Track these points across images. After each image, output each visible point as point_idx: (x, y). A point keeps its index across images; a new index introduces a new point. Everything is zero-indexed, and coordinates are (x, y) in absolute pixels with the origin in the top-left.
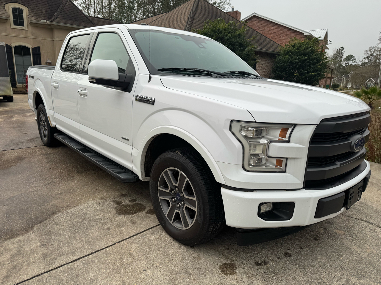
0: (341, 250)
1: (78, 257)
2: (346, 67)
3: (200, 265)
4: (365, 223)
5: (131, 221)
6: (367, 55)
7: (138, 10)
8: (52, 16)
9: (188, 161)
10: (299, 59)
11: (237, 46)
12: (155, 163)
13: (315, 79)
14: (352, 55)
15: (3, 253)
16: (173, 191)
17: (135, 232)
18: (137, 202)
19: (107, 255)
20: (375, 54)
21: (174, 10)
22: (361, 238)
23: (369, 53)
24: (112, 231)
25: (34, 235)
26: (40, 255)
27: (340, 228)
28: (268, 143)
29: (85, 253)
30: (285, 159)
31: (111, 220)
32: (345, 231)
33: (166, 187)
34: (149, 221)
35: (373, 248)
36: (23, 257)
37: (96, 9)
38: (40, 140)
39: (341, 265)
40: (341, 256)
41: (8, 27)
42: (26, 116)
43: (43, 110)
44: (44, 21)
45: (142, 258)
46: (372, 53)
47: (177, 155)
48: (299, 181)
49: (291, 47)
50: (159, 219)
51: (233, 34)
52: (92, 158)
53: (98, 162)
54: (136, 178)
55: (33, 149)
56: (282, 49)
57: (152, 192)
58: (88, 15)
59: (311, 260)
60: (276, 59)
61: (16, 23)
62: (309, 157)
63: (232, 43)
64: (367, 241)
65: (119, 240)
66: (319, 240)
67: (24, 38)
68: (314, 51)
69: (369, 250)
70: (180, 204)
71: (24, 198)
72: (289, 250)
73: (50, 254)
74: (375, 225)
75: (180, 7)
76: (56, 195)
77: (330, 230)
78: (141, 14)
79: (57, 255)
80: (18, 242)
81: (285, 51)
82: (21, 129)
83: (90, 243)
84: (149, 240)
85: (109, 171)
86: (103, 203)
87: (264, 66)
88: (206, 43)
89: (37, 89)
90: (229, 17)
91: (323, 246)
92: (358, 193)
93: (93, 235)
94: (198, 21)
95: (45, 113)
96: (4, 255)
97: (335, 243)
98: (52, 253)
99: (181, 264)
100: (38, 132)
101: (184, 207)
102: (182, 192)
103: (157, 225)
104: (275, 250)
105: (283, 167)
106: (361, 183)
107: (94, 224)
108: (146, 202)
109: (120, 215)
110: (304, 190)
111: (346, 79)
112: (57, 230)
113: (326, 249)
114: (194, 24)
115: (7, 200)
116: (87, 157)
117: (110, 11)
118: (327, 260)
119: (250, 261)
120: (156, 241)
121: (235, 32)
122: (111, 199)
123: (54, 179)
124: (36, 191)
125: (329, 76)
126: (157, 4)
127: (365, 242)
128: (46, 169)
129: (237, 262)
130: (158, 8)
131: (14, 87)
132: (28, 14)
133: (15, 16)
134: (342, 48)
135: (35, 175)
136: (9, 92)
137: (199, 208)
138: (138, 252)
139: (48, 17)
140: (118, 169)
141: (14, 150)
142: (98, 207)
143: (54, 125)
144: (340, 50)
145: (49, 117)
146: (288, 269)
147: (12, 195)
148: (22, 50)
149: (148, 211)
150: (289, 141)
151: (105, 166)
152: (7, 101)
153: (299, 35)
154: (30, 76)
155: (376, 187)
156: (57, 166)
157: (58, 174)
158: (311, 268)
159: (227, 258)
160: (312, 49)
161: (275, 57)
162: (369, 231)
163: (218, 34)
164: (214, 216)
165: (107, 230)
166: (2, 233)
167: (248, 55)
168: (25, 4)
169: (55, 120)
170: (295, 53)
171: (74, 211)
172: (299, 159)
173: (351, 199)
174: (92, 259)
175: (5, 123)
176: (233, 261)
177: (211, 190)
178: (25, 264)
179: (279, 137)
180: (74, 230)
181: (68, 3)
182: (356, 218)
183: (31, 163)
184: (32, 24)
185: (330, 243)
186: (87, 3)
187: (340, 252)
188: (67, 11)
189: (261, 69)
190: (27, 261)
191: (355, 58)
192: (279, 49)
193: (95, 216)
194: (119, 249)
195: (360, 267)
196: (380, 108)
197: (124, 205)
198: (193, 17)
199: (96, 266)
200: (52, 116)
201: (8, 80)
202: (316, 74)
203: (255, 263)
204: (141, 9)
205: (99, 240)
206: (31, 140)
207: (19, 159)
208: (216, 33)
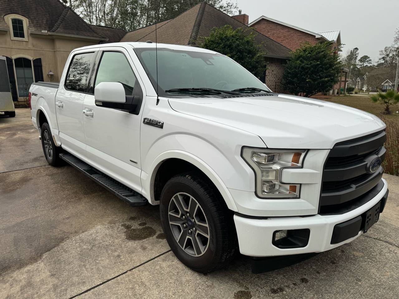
0: (359, 274)
1: (89, 288)
2: (361, 68)
3: (214, 294)
4: (384, 243)
5: (142, 246)
6: (383, 56)
7: (141, 16)
8: (53, 26)
9: (198, 186)
10: (311, 64)
11: (245, 53)
12: (164, 187)
13: (328, 84)
14: (367, 56)
15: (12, 285)
16: (184, 217)
17: (146, 259)
18: (146, 226)
19: (119, 284)
20: (391, 55)
21: (179, 16)
22: (380, 260)
23: (385, 53)
24: (122, 258)
25: (43, 264)
26: (50, 286)
27: (358, 249)
28: (280, 169)
29: (96, 283)
30: (299, 185)
31: (121, 245)
32: (363, 253)
33: (177, 212)
34: (160, 246)
35: (393, 271)
36: (33, 288)
37: (97, 16)
38: (45, 158)
39: (359, 291)
40: (360, 281)
41: (8, 39)
42: (29, 133)
43: (48, 129)
44: (45, 32)
45: (155, 287)
46: (388, 53)
47: (187, 180)
48: (314, 207)
49: (302, 51)
50: (170, 245)
51: (241, 41)
52: (100, 180)
53: (106, 184)
54: (145, 201)
55: (38, 170)
56: (293, 54)
57: (163, 217)
58: (90, 24)
59: (329, 285)
60: (287, 65)
61: (16, 35)
62: (323, 182)
63: (241, 50)
64: (386, 264)
65: (130, 268)
66: (337, 263)
67: (24, 50)
68: (327, 55)
69: (389, 274)
70: (192, 230)
71: (31, 223)
72: (305, 275)
73: (60, 285)
74: (394, 245)
75: (185, 13)
76: (64, 219)
77: (348, 252)
78: (144, 20)
79: (67, 285)
80: (27, 273)
81: (296, 55)
82: (25, 147)
83: (100, 272)
84: (161, 267)
85: (117, 194)
86: (112, 227)
87: (275, 72)
88: (214, 59)
89: (41, 108)
90: (236, 22)
91: (341, 270)
92: (375, 215)
93: (104, 263)
94: (204, 28)
95: (49, 132)
96: (14, 287)
97: (353, 266)
98: (62, 283)
99: (194, 293)
100: (42, 150)
101: (196, 233)
102: (193, 218)
103: (168, 250)
104: (291, 275)
105: (297, 193)
106: (378, 205)
107: (104, 251)
108: (156, 225)
109: (130, 240)
110: (319, 216)
111: (361, 81)
112: (67, 259)
113: (344, 274)
114: (201, 31)
115: (14, 226)
116: (94, 179)
117: (112, 19)
118: (345, 285)
119: (265, 288)
120: (168, 268)
121: (243, 39)
122: (120, 223)
123: (61, 202)
124: (43, 215)
125: (343, 79)
126: (161, 9)
127: (385, 264)
128: (52, 191)
129: (252, 290)
130: (162, 14)
131: (16, 101)
132: (28, 25)
133: (14, 28)
134: (356, 49)
135: (41, 198)
136: (11, 107)
137: (212, 236)
138: (150, 280)
139: (49, 28)
140: (127, 192)
141: (18, 171)
142: (107, 232)
143: (59, 144)
144: (354, 51)
145: (54, 136)
146: (305, 297)
147: (19, 220)
148: (23, 63)
149: (158, 235)
150: (302, 167)
151: (113, 189)
152: (8, 116)
153: (310, 38)
154: (33, 93)
155: (395, 203)
156: (63, 188)
157: (64, 196)
158: (329, 294)
159: (241, 285)
160: (324, 53)
161: (286, 63)
162: (389, 253)
163: (226, 42)
164: (228, 244)
165: (117, 257)
166: (11, 262)
167: (257, 62)
168: (25, 15)
169: (60, 139)
170: (307, 58)
171: (83, 237)
172: (314, 185)
173: (369, 222)
174: (103, 289)
175: (7, 141)
176: (248, 289)
177: (223, 217)
178: (36, 296)
179: (292, 162)
180: (84, 257)
181: (69, 12)
182: (374, 238)
183: (37, 184)
184: (33, 35)
185: (347, 267)
186: (89, 10)
187: (359, 276)
188: (68, 21)
189: (271, 76)
190: (37, 293)
191: (370, 59)
192: (289, 54)
193: (104, 241)
194: (130, 278)
195: (380, 293)
196: (397, 112)
197: (134, 230)
198: (199, 24)
199: (108, 297)
200: (57, 135)
201: (9, 95)
202: (329, 80)
203: (271, 291)
204: (145, 15)
205: (110, 268)
206: (36, 160)
207: (24, 180)
208: (224, 41)
